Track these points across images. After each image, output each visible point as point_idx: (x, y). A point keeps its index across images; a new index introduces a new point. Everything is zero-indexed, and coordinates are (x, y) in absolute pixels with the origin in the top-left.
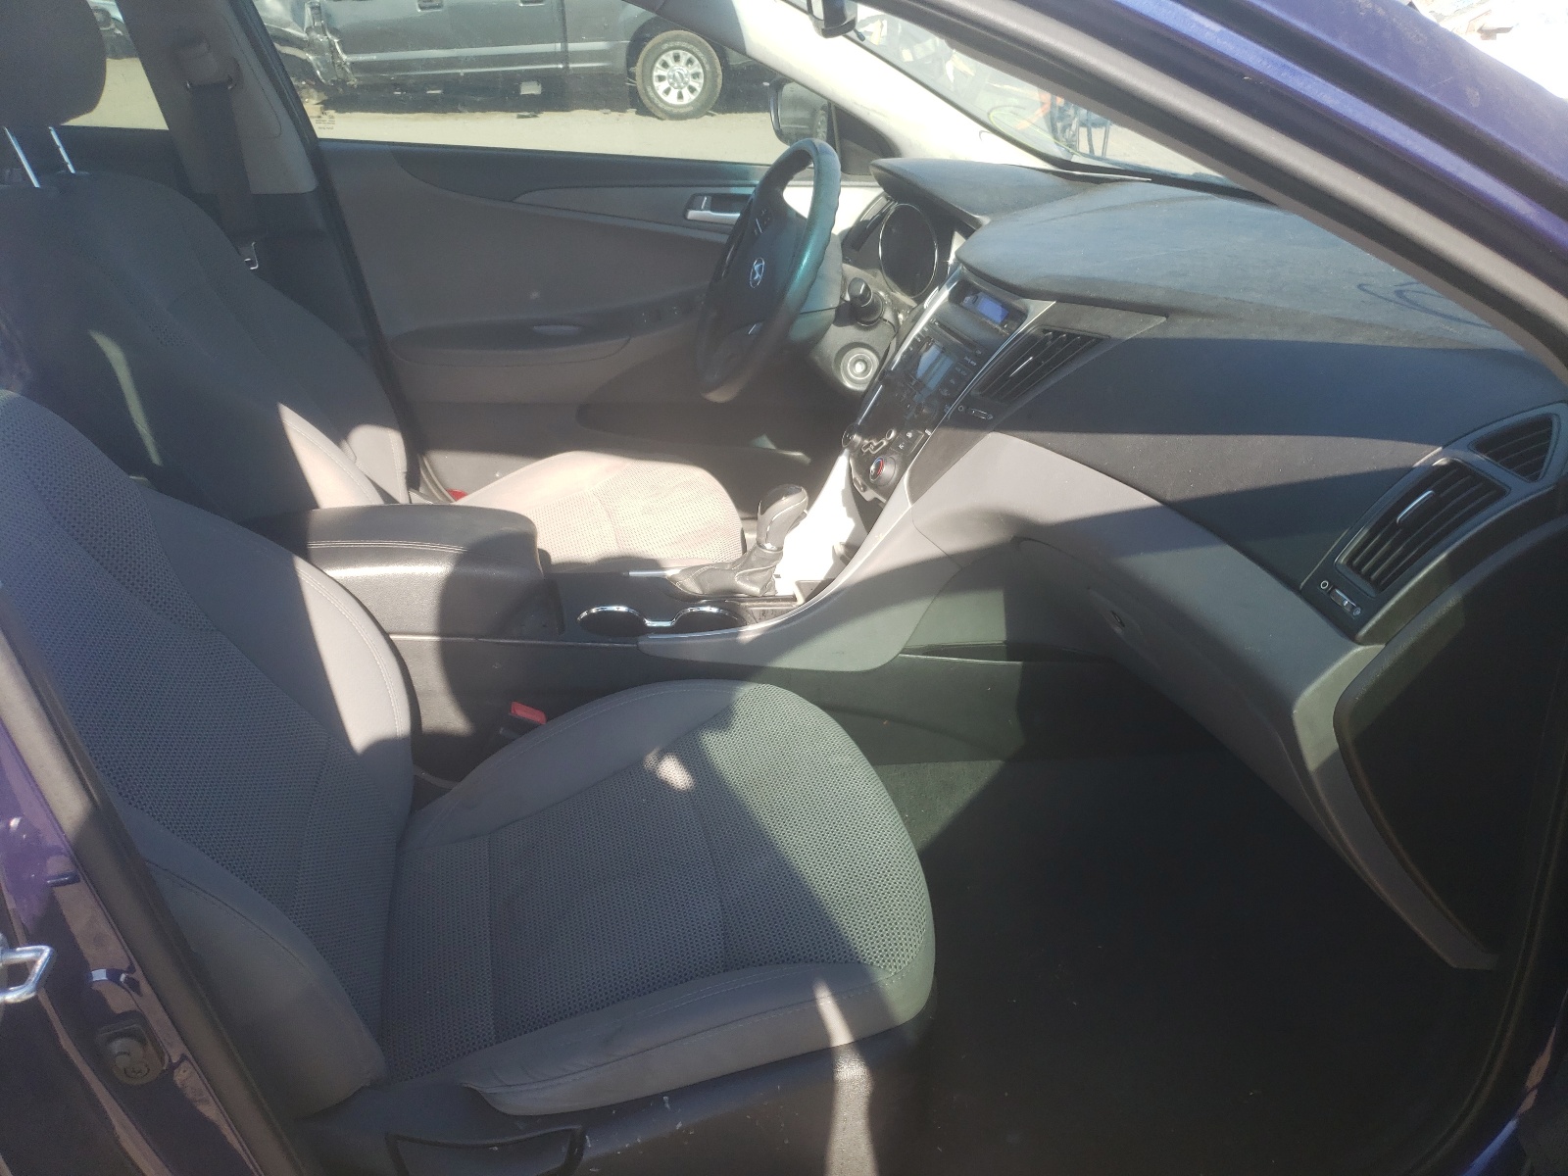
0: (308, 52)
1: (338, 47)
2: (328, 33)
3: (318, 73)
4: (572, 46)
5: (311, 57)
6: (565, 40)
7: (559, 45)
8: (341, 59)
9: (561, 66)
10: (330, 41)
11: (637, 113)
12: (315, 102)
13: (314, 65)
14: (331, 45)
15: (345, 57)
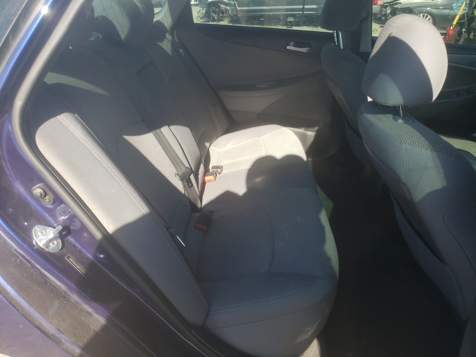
0: (228, 6)
1: (237, 5)
2: (234, 1)
3: (230, 12)
4: (306, 7)
5: (229, 8)
6: (304, 5)
7: (302, 6)
8: (237, 9)
9: (301, 13)
10: (235, 3)
11: (321, 28)
12: (227, 21)
13: (229, 10)
14: (235, 4)
15: (238, 8)
